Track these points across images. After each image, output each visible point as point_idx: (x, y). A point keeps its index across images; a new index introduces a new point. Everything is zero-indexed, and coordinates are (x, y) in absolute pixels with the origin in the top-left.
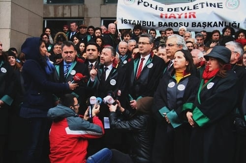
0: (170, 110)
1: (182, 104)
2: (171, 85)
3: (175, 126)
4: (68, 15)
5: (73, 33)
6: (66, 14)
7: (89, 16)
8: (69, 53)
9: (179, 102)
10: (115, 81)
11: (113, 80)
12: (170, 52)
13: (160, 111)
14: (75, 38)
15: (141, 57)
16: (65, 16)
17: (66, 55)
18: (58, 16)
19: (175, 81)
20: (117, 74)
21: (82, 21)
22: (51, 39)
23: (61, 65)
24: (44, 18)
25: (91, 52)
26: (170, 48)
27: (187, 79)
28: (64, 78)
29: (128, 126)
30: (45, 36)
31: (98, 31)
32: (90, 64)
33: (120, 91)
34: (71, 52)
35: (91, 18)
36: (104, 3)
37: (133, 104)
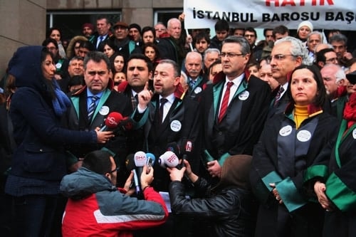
0: (283, 178)
1: (305, 167)
2: (286, 131)
3: (292, 208)
4: (92, 5)
5: (102, 38)
6: (88, 3)
7: (131, 6)
8: (97, 75)
9: (300, 163)
10: (179, 123)
11: (175, 121)
12: (278, 70)
13: (264, 179)
14: (107, 47)
15: (227, 80)
16: (87, 6)
17: (91, 77)
18: (74, 7)
19: (293, 124)
20: (182, 110)
21: (118, 16)
22: (61, 49)
23: (83, 97)
24: (48, 11)
25: (136, 71)
26: (279, 62)
27: (316, 120)
28: (87, 121)
29: (205, 208)
30: (51, 45)
31: (149, 33)
32: (134, 94)
33: (189, 144)
34: (101, 73)
35: (135, 9)
37: (212, 168)
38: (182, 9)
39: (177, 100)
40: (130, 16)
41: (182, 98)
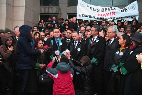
4: (51, 12)
7: (61, 13)
12: (109, 36)
14: (56, 25)
15: (93, 37)
16: (49, 12)
18: (46, 13)
21: (58, 15)
25: (69, 34)
26: (109, 34)
30: (41, 23)
31: (67, 21)
32: (67, 40)
35: (62, 13)
36: (69, 6)
38: (76, 13)
39: (79, 42)
40: (61, 15)
41: (80, 42)
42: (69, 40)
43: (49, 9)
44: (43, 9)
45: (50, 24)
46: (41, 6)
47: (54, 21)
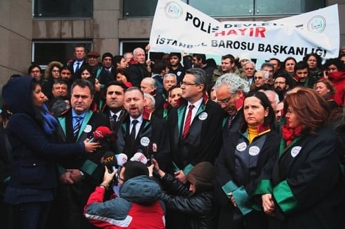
0: (239, 186)
2: (241, 147)
4: (68, 35)
5: (78, 64)
6: (65, 34)
7: (101, 37)
8: (80, 98)
10: (148, 139)
11: (144, 138)
13: (223, 188)
15: (189, 104)
16: (64, 37)
17: (76, 100)
18: (52, 37)
19: (247, 141)
20: (150, 129)
21: (90, 44)
23: (68, 116)
30: (36, 69)
32: (112, 114)
34: (84, 97)
35: (104, 39)
36: (124, 16)
37: (179, 176)
38: (149, 39)
40: (100, 45)
41: (149, 119)
42: (118, 114)
43: (61, 25)
44: (42, 25)
45: (67, 71)
46: (36, 15)
47: (80, 60)
